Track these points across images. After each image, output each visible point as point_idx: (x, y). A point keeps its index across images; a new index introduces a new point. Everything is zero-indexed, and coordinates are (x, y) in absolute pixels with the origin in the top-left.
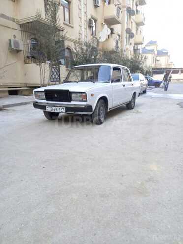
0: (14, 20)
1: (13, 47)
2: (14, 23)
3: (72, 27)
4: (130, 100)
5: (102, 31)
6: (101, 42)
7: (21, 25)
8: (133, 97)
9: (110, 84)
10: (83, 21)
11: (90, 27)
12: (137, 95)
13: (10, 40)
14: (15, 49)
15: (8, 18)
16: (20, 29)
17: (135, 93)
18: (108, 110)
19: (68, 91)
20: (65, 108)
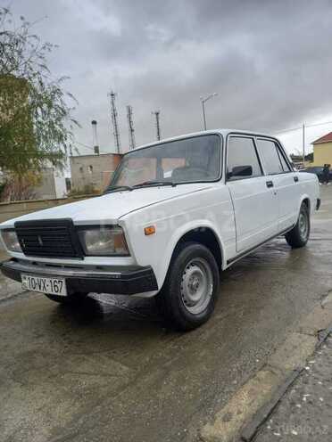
4: (295, 222)
8: (301, 212)
9: (220, 185)
12: (313, 204)
17: (306, 201)
18: (225, 267)
19: (68, 223)
20: (63, 281)
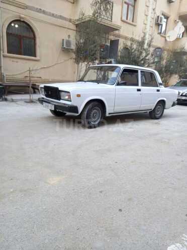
0: (70, 21)
1: (65, 46)
2: (71, 23)
3: (135, 26)
5: (174, 29)
6: (170, 42)
7: (77, 26)
10: (149, 18)
11: (158, 24)
13: (63, 40)
14: (66, 47)
15: (65, 19)
16: (75, 29)
18: (107, 115)
19: (57, 89)
20: (53, 106)
